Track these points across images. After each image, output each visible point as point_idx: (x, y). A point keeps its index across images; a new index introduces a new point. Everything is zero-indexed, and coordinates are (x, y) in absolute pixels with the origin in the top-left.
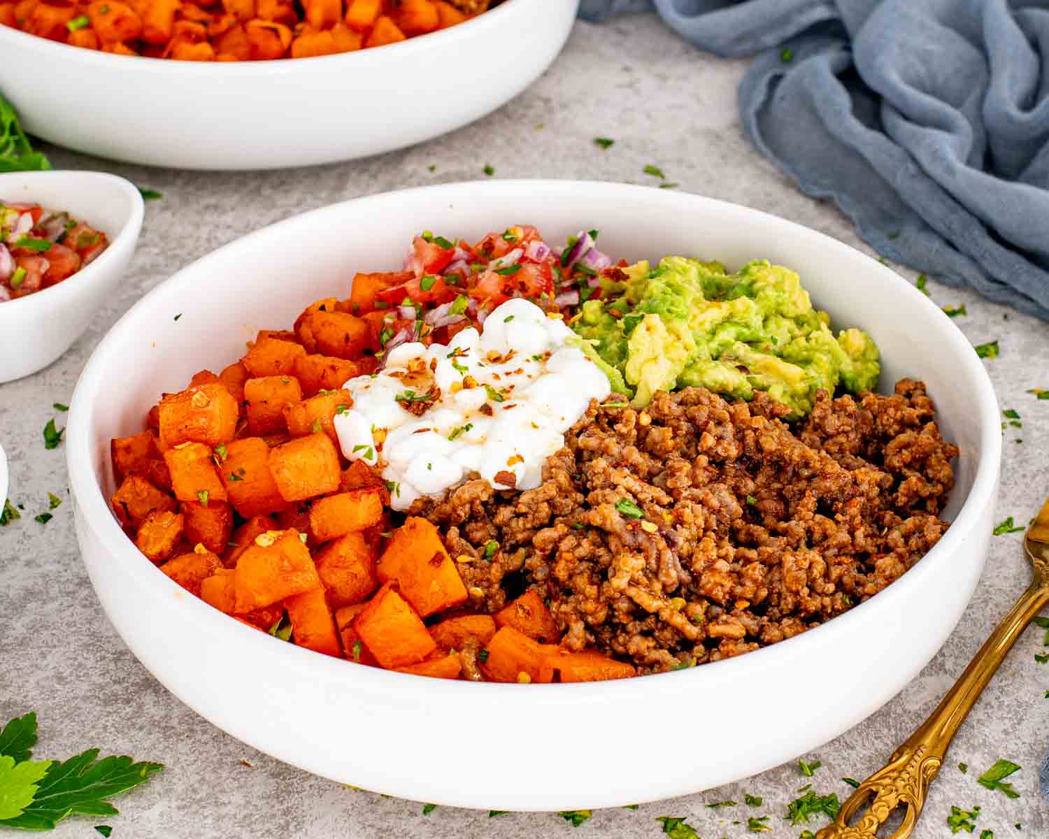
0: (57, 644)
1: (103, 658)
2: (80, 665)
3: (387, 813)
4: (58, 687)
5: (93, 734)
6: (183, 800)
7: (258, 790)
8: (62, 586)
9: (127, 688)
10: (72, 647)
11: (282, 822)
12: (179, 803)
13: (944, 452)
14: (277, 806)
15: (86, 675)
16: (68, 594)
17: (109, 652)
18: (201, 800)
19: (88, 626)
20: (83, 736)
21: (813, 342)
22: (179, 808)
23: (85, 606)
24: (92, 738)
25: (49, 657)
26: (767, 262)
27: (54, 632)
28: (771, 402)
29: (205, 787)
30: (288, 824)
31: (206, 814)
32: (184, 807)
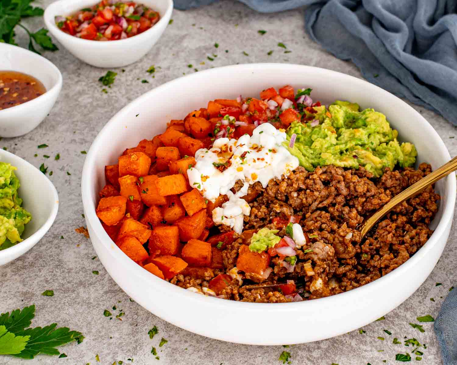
0: (45, 265)
1: (64, 272)
2: (54, 275)
3: (176, 341)
4: (46, 285)
5: (59, 306)
6: (95, 336)
7: (125, 331)
8: (47, 239)
9: (73, 285)
10: (51, 267)
11: (134, 346)
12: (94, 338)
13: (434, 198)
14: (133, 339)
15: (57, 279)
16: (50, 242)
17: (66, 269)
18: (102, 336)
19: (57, 257)
20: (55, 307)
21: (389, 146)
22: (94, 340)
23: (56, 248)
24: (60, 308)
25: (42, 271)
26: (373, 110)
27: (44, 259)
28: (365, 172)
29: (104, 330)
30: (137, 346)
31: (104, 342)
32: (96, 339)
